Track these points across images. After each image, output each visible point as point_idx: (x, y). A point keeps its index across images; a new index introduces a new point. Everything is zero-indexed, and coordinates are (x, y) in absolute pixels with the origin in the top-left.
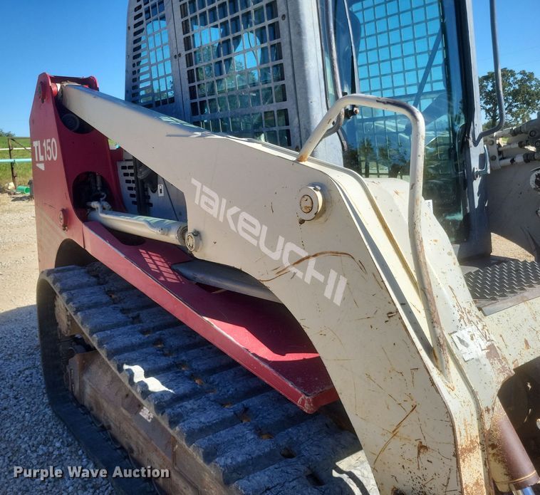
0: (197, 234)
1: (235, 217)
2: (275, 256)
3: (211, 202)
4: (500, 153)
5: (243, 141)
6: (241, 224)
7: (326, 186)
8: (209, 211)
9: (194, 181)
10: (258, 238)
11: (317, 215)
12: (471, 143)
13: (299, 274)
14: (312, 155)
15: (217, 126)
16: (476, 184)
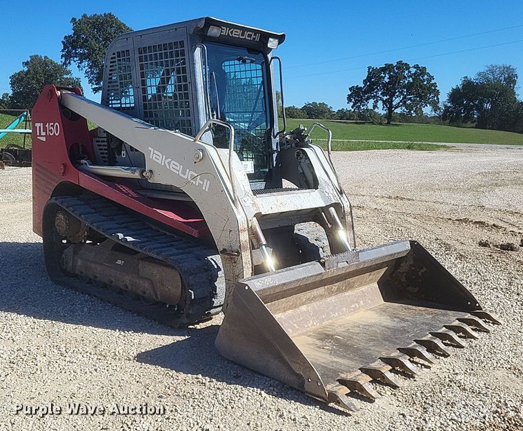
0: (151, 171)
1: (169, 163)
2: (185, 177)
3: (158, 157)
4: (287, 142)
5: (172, 132)
6: (172, 165)
7: (203, 150)
8: (157, 161)
9: (150, 148)
10: (178, 171)
11: (201, 160)
12: (272, 137)
13: (194, 183)
14: (200, 139)
15: (158, 124)
16: (275, 155)
